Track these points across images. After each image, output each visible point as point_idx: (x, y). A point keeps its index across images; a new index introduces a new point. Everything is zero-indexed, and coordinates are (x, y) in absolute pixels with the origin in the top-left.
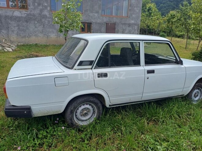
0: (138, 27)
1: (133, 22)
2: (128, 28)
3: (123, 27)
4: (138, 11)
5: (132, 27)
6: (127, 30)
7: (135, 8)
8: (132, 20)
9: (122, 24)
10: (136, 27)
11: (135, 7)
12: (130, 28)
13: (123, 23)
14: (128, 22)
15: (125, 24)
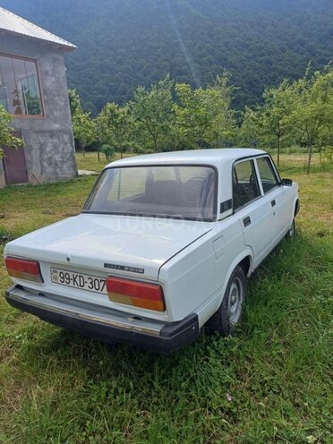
0: (71, 138)
1: (57, 126)
2: (50, 140)
3: (40, 138)
4: (63, 104)
5: (59, 137)
6: (50, 145)
7: (56, 98)
8: (55, 122)
9: (37, 132)
10: (66, 138)
11: (54, 96)
12: (55, 141)
13: (37, 129)
14: (47, 127)
15: (42, 132)
